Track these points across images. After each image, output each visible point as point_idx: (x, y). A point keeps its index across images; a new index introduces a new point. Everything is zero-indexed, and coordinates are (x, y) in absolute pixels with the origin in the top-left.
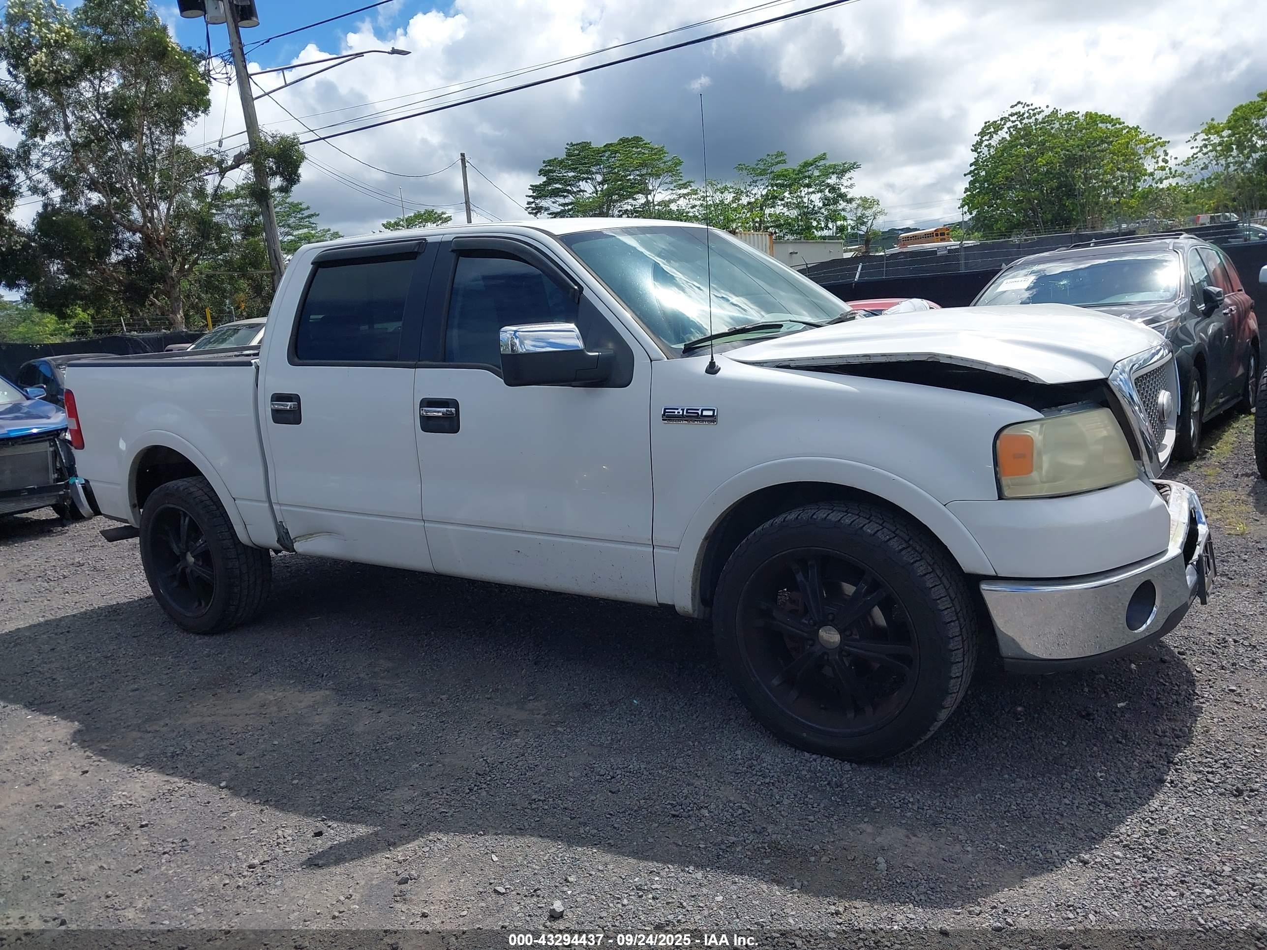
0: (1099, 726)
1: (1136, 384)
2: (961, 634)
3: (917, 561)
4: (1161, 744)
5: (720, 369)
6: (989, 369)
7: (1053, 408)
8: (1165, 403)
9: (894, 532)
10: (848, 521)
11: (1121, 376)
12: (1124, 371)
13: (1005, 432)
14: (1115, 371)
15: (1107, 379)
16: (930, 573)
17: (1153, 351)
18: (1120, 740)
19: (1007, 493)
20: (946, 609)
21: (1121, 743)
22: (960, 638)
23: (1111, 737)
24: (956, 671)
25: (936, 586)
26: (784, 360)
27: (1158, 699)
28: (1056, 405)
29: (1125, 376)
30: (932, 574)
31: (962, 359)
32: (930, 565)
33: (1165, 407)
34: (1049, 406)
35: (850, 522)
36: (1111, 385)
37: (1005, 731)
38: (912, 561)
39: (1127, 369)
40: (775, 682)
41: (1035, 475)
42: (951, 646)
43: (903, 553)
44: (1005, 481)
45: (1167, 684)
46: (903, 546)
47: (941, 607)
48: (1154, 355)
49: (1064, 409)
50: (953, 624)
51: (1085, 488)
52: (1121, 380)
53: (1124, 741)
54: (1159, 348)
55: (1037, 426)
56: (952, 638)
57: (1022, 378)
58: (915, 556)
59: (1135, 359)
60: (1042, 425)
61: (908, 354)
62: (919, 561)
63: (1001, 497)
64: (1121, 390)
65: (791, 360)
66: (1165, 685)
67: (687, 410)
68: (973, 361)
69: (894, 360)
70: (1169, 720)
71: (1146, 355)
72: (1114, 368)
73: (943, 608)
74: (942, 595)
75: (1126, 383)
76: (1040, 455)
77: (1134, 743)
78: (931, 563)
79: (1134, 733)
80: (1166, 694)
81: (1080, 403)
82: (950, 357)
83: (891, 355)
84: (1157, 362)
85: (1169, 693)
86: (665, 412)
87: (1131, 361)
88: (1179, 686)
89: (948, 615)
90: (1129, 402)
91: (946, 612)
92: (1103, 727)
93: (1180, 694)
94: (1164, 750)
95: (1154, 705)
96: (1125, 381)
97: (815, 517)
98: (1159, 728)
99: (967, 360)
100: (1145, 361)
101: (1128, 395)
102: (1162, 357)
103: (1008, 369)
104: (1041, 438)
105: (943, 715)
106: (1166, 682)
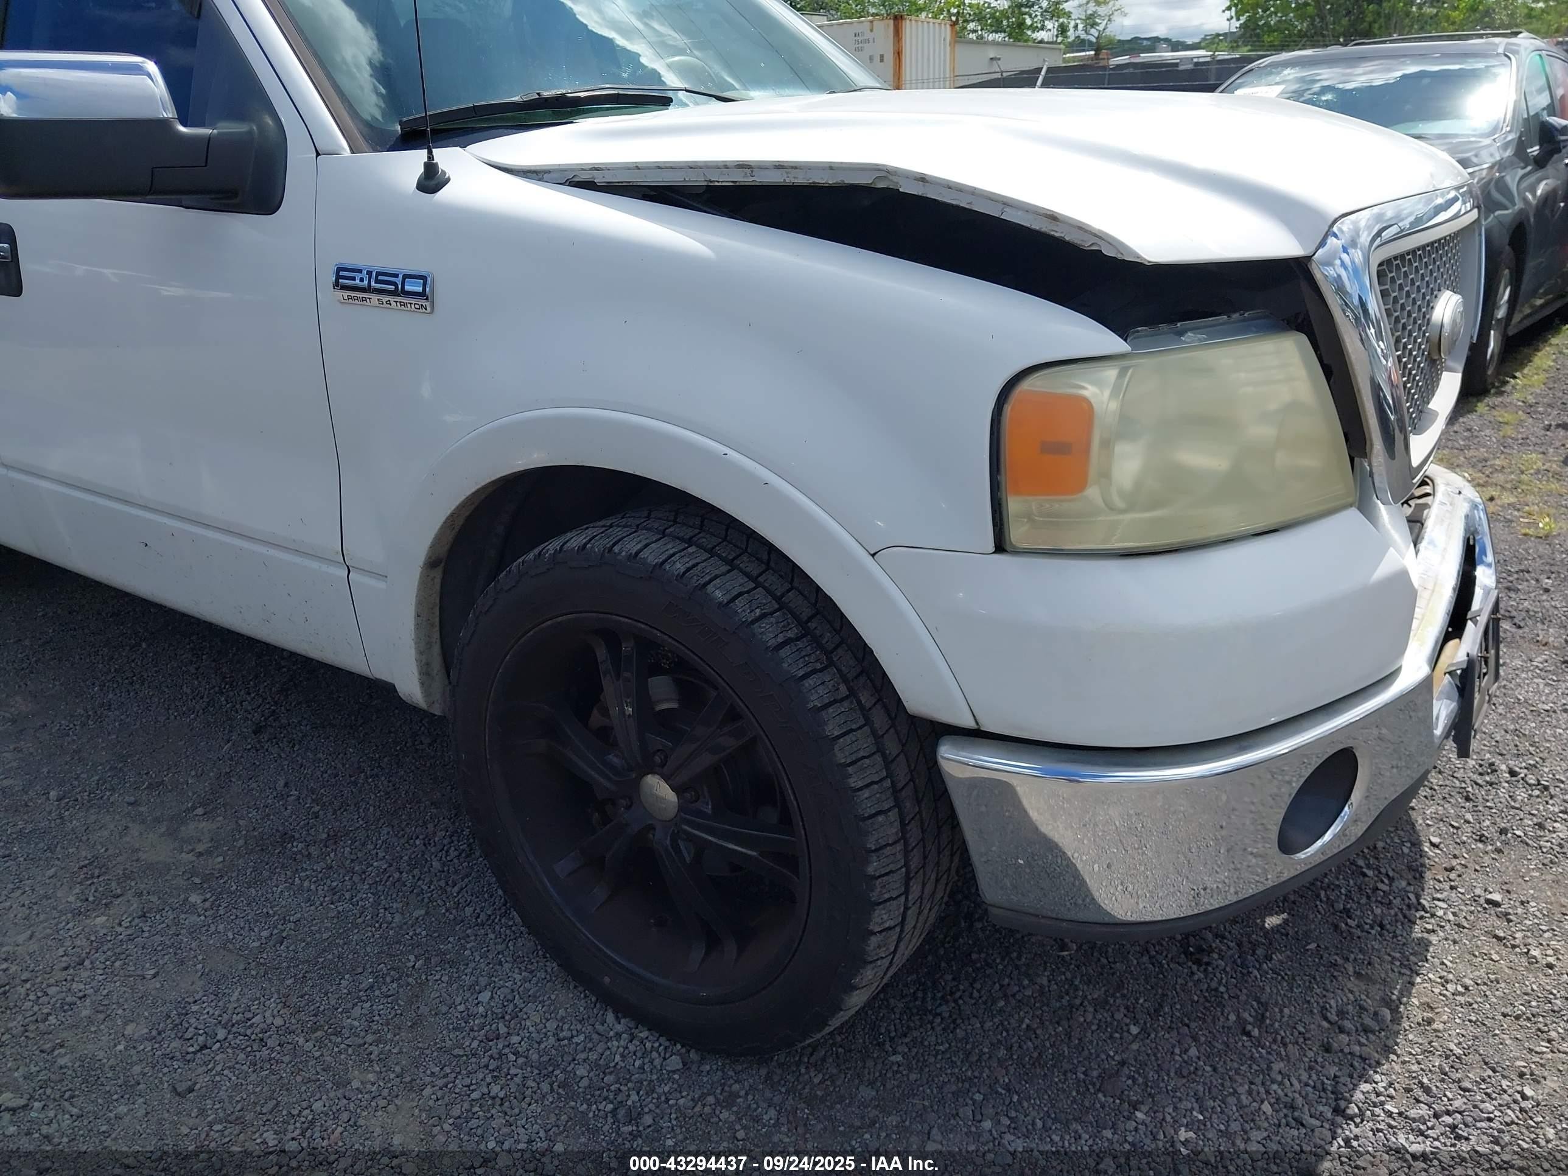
0: (1214, 985)
1: (1381, 275)
2: (904, 837)
3: (814, 671)
4: (1327, 1049)
5: (448, 180)
6: (1010, 216)
7: (1163, 327)
8: (1447, 320)
9: (778, 599)
10: (679, 567)
11: (1344, 256)
12: (1354, 243)
13: (1026, 385)
14: (1332, 241)
15: (1309, 258)
16: (842, 700)
17: (1440, 201)
18: (1249, 1027)
19: (1016, 534)
20: (868, 786)
21: (1248, 1034)
22: (899, 847)
23: (1233, 1017)
24: (882, 917)
25: (852, 730)
26: (582, 168)
27: (1347, 912)
28: (1171, 320)
29: (1358, 255)
30: (846, 704)
31: (949, 186)
32: (845, 681)
33: (1446, 332)
34: (1152, 321)
35: (683, 570)
36: (1318, 276)
37: (1026, 982)
38: (801, 673)
39: (1365, 239)
40: (563, 867)
41: (1093, 492)
42: (870, 870)
43: (783, 653)
44: (1014, 505)
45: (1370, 873)
46: (790, 634)
47: (855, 782)
48: (1439, 209)
49: (1191, 330)
50: (880, 818)
51: (1213, 533)
52: (1343, 264)
53: (1256, 1032)
54: (1452, 194)
55: (1110, 373)
56: (876, 850)
57: (1086, 243)
58: (813, 658)
59: (1390, 214)
60: (1123, 372)
61: (831, 167)
62: (821, 670)
63: (1001, 546)
64: (1340, 290)
65: (596, 168)
66: (1365, 875)
67: (378, 274)
68: (974, 192)
69: (801, 179)
70: (1358, 975)
71: (1420, 208)
72: (1329, 233)
73: (860, 784)
74: (862, 754)
75: (1356, 273)
76: (1107, 445)
77: (1275, 1041)
78: (850, 676)
79: (1281, 1011)
80: (1364, 901)
81: (1236, 316)
82: (923, 179)
83: (794, 167)
84: (1445, 225)
85: (1368, 897)
86: (338, 277)
87: (1379, 217)
88: (1391, 879)
89: (868, 802)
90: (1357, 319)
91: (866, 793)
92: (1222, 989)
93: (1390, 902)
94: (1333, 1070)
95: (1336, 927)
96: (1356, 270)
97: (616, 549)
98: (1332, 1002)
99: (959, 189)
100: (1418, 220)
101: (1356, 301)
102: (1456, 216)
103: (1053, 217)
104: (1114, 406)
105: (857, 1000)
106: (1369, 866)
